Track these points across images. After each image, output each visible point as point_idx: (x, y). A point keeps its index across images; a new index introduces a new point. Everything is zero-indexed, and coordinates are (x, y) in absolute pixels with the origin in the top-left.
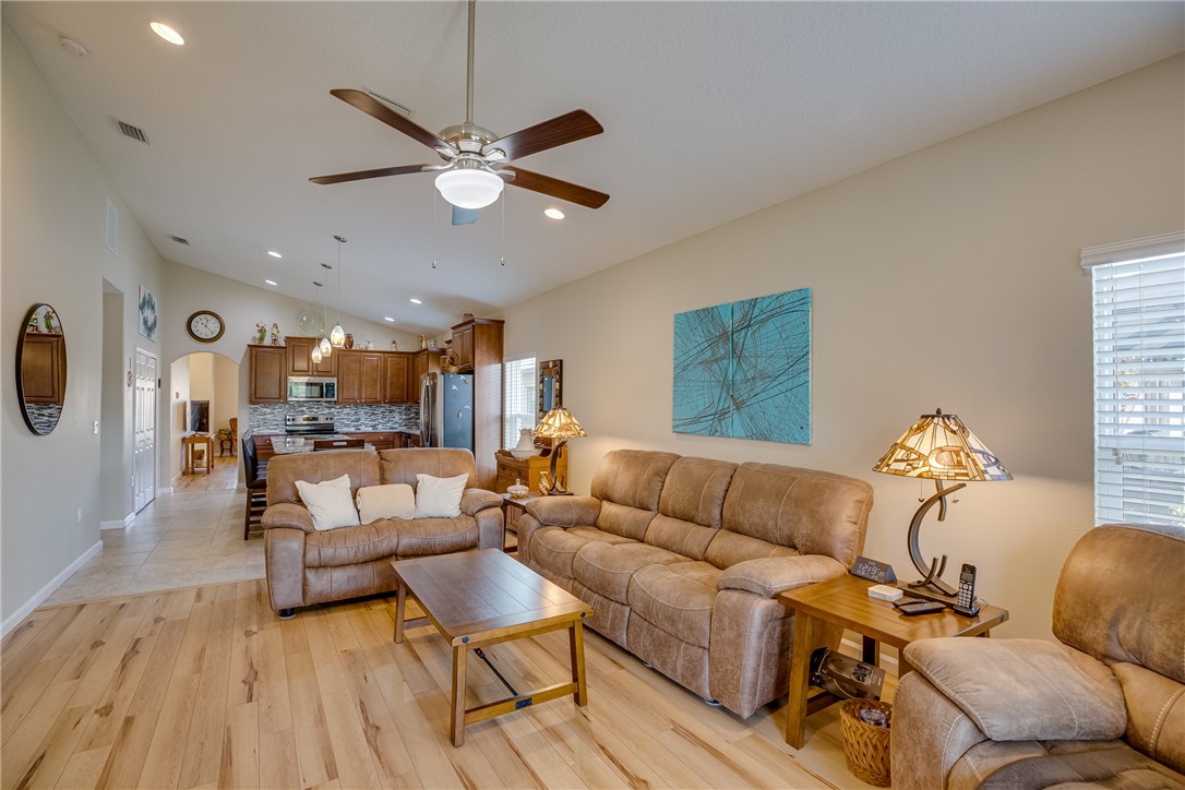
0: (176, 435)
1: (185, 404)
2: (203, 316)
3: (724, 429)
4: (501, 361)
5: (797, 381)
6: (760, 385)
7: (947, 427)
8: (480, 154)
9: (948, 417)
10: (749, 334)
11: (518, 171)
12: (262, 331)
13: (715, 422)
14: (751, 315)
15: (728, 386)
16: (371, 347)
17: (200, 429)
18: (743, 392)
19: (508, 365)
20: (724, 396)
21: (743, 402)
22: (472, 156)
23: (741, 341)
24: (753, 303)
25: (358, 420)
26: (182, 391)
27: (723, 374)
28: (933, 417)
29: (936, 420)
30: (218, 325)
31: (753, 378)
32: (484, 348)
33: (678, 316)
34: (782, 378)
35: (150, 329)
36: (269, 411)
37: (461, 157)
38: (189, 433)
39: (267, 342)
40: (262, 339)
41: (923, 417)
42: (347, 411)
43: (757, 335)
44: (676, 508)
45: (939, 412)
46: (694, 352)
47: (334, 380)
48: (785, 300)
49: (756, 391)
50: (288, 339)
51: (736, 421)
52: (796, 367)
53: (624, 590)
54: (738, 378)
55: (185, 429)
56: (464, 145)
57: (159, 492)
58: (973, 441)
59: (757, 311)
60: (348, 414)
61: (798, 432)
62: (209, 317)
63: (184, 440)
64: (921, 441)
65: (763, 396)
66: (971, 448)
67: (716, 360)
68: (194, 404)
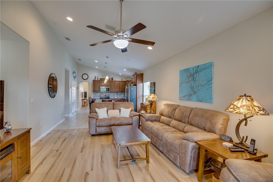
0: (81, 98)
1: (83, 92)
2: (84, 75)
3: (191, 99)
4: (143, 83)
5: (209, 86)
6: (200, 88)
7: (247, 99)
8: (123, 36)
9: (248, 96)
10: (197, 74)
11: (132, 39)
12: (95, 77)
13: (189, 97)
14: (198, 70)
15: (192, 88)
16: (117, 80)
17: (85, 97)
18: (196, 90)
19: (144, 83)
20: (191, 90)
21: (196, 92)
22: (121, 37)
23: (195, 76)
24: (198, 66)
25: (114, 96)
26: (82, 90)
27: (191, 85)
28: (243, 96)
29: (243, 97)
30: (87, 76)
31: (198, 86)
32: (139, 80)
33: (180, 71)
34: (206, 86)
35: (75, 78)
36: (97, 94)
37: (119, 37)
38: (83, 98)
39: (96, 79)
40: (95, 79)
41: (240, 96)
42: (112, 94)
43: (199, 75)
44: (178, 118)
45: (245, 95)
46: (184, 79)
47: (109, 87)
48: (206, 65)
49: (199, 89)
50: (100, 79)
51: (194, 97)
52: (209, 83)
53: (161, 137)
54: (194, 86)
55: (83, 97)
56: (119, 34)
57: (77, 110)
58: (255, 103)
59: (199, 68)
60: (112, 95)
61: (209, 100)
62: (86, 75)
63: (82, 99)
64: (238, 103)
65: (201, 90)
66: (254, 106)
67: (189, 82)
68: (84, 92)
